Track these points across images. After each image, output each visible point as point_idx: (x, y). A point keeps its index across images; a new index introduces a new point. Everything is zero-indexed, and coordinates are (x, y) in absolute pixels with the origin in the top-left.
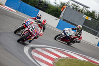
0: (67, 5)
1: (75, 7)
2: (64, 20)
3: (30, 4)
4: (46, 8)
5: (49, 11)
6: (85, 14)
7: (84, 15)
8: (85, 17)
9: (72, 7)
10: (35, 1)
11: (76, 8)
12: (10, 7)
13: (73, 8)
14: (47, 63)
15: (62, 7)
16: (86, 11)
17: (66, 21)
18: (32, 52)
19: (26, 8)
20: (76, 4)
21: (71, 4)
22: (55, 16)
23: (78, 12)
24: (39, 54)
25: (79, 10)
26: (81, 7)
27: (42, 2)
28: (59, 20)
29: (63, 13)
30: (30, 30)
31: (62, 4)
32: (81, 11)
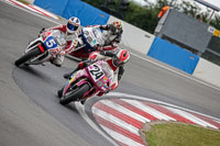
0: (171, 5)
1: (189, 9)
2: (164, 37)
4: (125, 11)
5: (132, 17)
6: (212, 24)
7: (210, 28)
8: (212, 30)
9: (182, 10)
11: (192, 12)
13: (186, 12)
15: (160, 9)
17: (169, 39)
18: (93, 108)
22: (145, 28)
23: (196, 21)
24: (108, 112)
25: (198, 16)
28: (153, 37)
29: (162, 21)
30: (94, 77)
31: (160, 2)
32: (203, 18)
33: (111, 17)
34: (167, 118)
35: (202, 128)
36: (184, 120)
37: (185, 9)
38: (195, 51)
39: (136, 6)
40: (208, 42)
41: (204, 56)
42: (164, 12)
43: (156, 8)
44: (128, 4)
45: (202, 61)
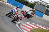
0: (37, 3)
1: (41, 3)
3: (19, 2)
4: (27, 4)
5: (29, 5)
6: (46, 7)
8: (46, 8)
9: (40, 4)
10: (21, 1)
11: (42, 4)
12: (9, 3)
13: (41, 4)
14: (27, 31)
15: (35, 4)
16: (47, 5)
19: (17, 4)
20: (42, 2)
21: (39, 2)
23: (43, 6)
24: (23, 26)
25: (43, 5)
26: (45, 3)
27: (25, 1)
29: (35, 6)
31: (35, 2)
32: (44, 5)
33: (24, 5)
34: (36, 27)
35: (44, 29)
36: (40, 28)
37: (40, 3)
38: (43, 13)
39: (30, 3)
40: (45, 11)
41: (45, 14)
42: (36, 4)
43: (34, 3)
44: (28, 2)
45: (44, 15)
